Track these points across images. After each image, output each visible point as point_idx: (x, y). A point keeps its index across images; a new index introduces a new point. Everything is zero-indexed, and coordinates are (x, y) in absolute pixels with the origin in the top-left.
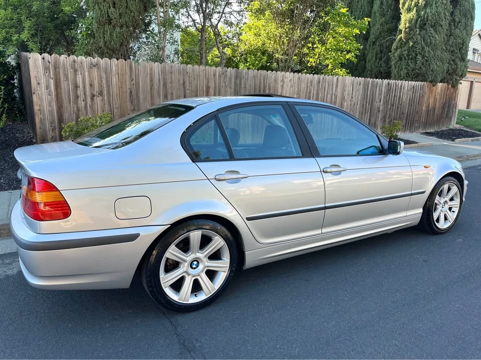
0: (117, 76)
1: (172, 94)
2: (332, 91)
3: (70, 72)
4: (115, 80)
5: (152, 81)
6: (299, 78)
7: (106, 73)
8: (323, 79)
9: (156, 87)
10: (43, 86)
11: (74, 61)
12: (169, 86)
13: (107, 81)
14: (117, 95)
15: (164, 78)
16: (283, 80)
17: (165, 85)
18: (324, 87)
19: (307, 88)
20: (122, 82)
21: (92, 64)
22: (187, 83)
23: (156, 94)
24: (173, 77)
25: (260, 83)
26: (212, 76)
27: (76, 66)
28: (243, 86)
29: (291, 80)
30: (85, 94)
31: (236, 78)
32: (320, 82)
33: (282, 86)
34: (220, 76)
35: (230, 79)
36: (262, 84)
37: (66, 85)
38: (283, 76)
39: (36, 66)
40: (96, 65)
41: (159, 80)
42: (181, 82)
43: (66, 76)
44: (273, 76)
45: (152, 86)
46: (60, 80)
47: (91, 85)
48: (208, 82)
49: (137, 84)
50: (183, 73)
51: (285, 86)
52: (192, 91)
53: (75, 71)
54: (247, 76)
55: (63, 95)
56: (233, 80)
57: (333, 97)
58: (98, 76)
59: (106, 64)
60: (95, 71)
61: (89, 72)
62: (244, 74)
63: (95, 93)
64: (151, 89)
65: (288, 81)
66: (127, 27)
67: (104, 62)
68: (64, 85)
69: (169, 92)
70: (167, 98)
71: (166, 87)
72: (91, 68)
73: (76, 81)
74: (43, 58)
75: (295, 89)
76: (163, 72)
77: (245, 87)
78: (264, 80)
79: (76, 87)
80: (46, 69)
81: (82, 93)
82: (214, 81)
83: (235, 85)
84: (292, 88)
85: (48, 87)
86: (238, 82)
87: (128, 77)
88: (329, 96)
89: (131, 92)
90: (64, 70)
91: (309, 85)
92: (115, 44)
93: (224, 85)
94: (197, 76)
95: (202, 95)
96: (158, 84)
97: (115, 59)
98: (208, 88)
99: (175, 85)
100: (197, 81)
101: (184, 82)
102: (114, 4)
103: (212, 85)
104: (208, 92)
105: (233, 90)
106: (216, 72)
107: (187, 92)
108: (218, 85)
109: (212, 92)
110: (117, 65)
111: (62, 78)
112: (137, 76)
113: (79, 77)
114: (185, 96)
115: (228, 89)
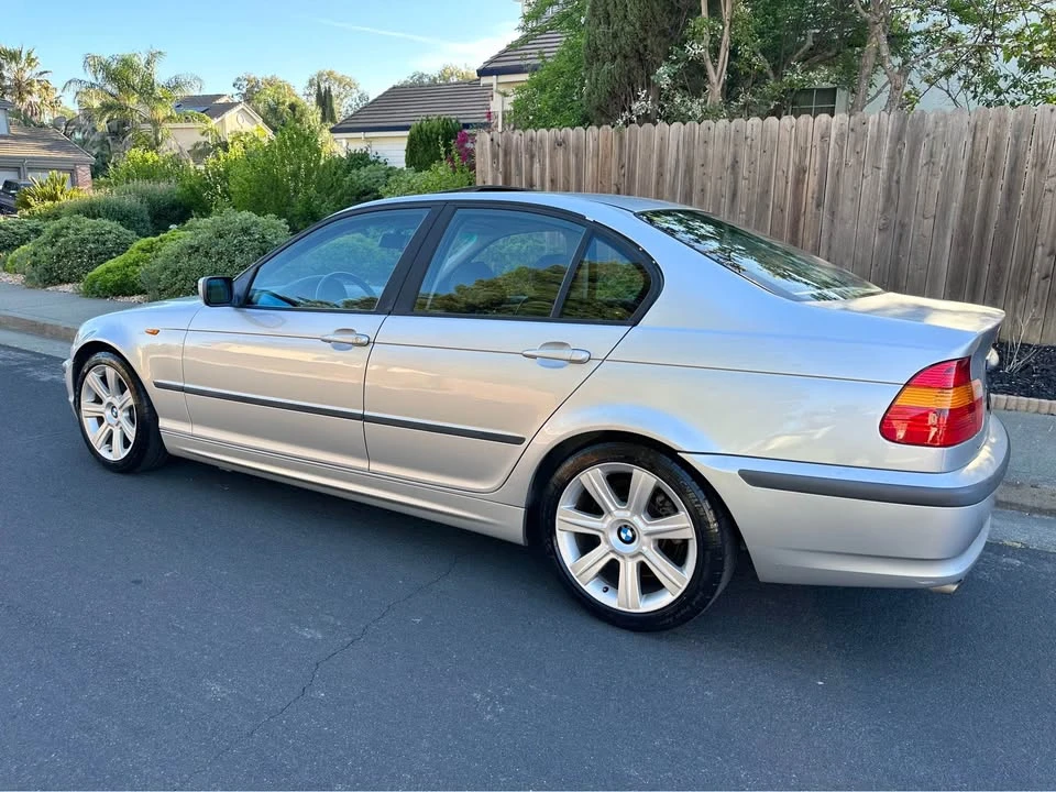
0: (595, 160)
1: (702, 190)
3: (525, 160)
4: (591, 167)
5: (661, 164)
7: (577, 156)
9: (668, 177)
11: (532, 140)
12: (697, 172)
13: (578, 171)
15: (688, 157)
17: (689, 170)
20: (603, 173)
21: (556, 140)
23: (666, 193)
24: (710, 151)
25: (997, 149)
26: (817, 141)
27: (534, 148)
28: (922, 160)
31: (899, 138)
34: (841, 136)
36: (1008, 151)
37: (517, 182)
39: (483, 153)
40: (562, 143)
41: (677, 161)
42: (728, 161)
43: (519, 166)
45: (660, 175)
46: (510, 174)
47: (552, 181)
48: (803, 152)
49: (632, 173)
50: (735, 139)
52: (754, 181)
53: (532, 157)
56: (887, 145)
58: (563, 163)
59: (578, 138)
60: (560, 151)
61: (551, 157)
64: (658, 183)
67: (572, 134)
68: (515, 183)
69: (697, 188)
70: (692, 200)
71: (691, 179)
72: (555, 148)
73: (531, 178)
74: (492, 140)
76: (689, 142)
77: (931, 162)
79: (532, 186)
80: (495, 156)
82: (823, 152)
83: (892, 158)
86: (906, 151)
87: (615, 160)
89: (618, 191)
90: (517, 154)
93: (852, 161)
94: (773, 142)
95: (781, 189)
96: (673, 171)
97: (595, 128)
98: (801, 171)
99: (712, 169)
100: (772, 155)
101: (735, 162)
102: (608, 15)
103: (813, 162)
104: (799, 182)
105: (882, 174)
106: (828, 128)
107: (743, 184)
108: (833, 163)
109: (812, 181)
110: (596, 139)
111: (513, 172)
112: (632, 158)
113: (537, 166)
114: (734, 195)
115: (868, 170)
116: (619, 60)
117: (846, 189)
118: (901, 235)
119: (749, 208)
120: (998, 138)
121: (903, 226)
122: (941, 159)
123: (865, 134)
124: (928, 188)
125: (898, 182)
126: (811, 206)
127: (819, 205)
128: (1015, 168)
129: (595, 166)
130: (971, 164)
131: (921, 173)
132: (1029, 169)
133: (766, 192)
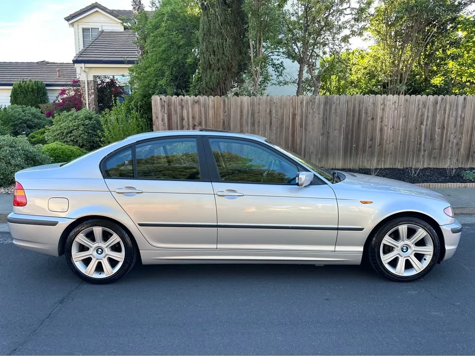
0: (213, 109)
1: (259, 122)
2: (457, 113)
3: (179, 109)
4: (211, 112)
5: (241, 112)
6: (407, 101)
7: (204, 107)
8: (443, 99)
9: (245, 117)
10: (160, 119)
11: (182, 100)
12: (256, 115)
13: (205, 114)
14: (212, 125)
15: (252, 109)
16: (384, 103)
17: (253, 114)
18: (443, 109)
19: (419, 110)
20: (216, 115)
21: (194, 101)
22: (274, 111)
23: (245, 123)
24: (261, 107)
25: (354, 108)
26: (299, 105)
27: (183, 103)
28: (333, 111)
29: (395, 102)
30: (188, 125)
31: (326, 104)
32: (437, 103)
33: (383, 109)
34: (307, 103)
35: (319, 105)
36: (357, 109)
37: (175, 118)
38: (384, 99)
39: (156, 105)
40: (197, 102)
41: (248, 111)
42: (268, 111)
43: (176, 111)
44: (371, 100)
45: (241, 116)
46: (171, 114)
47: (193, 118)
48: (294, 108)
49: (229, 115)
50: (270, 103)
51: (387, 109)
52: (278, 118)
53: (182, 107)
54: (338, 101)
55: (173, 125)
56: (322, 106)
57: (459, 119)
58: (198, 110)
59: (205, 100)
60: (197, 106)
61: (192, 108)
62: (335, 100)
63: (196, 124)
64: (241, 119)
65: (391, 104)
66: (223, 69)
67: (202, 98)
68: (174, 118)
69: (257, 121)
70: (254, 126)
71: (254, 118)
72: (194, 104)
73: (183, 116)
74: (161, 99)
75: (400, 112)
76: (252, 104)
77: (336, 112)
78: (360, 105)
79: (182, 119)
80: (163, 106)
81: (186, 124)
82: (301, 108)
83: (324, 110)
84: (396, 111)
85: (163, 120)
86: (328, 108)
87: (222, 110)
88: (452, 119)
89: (224, 121)
90: (175, 106)
91: (420, 107)
92: (213, 84)
93: (311, 112)
94: (284, 105)
95: (288, 121)
96: (247, 114)
97: (212, 96)
98: (294, 115)
99: (262, 114)
100: (284, 109)
101: (270, 111)
102: (214, 52)
103: (298, 112)
104: (294, 119)
105: (321, 116)
106: (303, 100)
107: (274, 119)
108: (305, 112)
109: (298, 118)
110: (213, 101)
111: (173, 113)
112: (229, 110)
113: (185, 111)
114: (271, 123)
115: (316, 115)
116: (221, 70)
117: (310, 121)
118: (328, 137)
119: (276, 128)
120: (355, 105)
121: (328, 133)
122: (338, 111)
123: (315, 102)
124: (335, 121)
125: (326, 118)
126: (298, 127)
127: (301, 126)
128: (359, 114)
129: (213, 112)
130: (347, 112)
131: (333, 116)
132: (364, 116)
133: (282, 123)
